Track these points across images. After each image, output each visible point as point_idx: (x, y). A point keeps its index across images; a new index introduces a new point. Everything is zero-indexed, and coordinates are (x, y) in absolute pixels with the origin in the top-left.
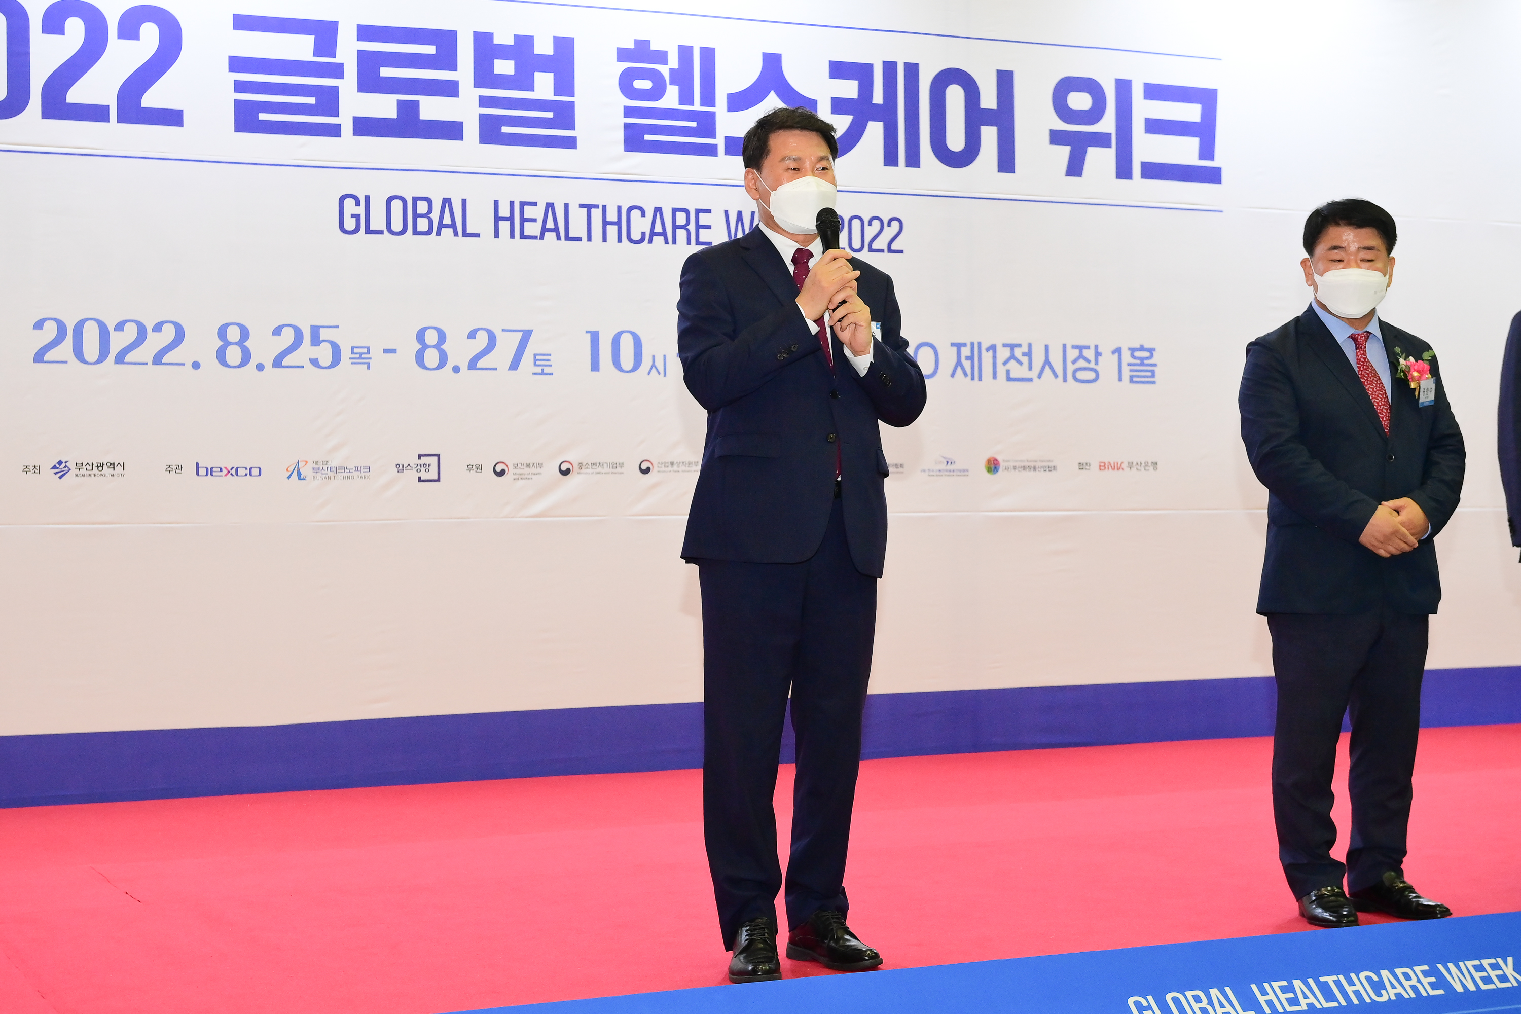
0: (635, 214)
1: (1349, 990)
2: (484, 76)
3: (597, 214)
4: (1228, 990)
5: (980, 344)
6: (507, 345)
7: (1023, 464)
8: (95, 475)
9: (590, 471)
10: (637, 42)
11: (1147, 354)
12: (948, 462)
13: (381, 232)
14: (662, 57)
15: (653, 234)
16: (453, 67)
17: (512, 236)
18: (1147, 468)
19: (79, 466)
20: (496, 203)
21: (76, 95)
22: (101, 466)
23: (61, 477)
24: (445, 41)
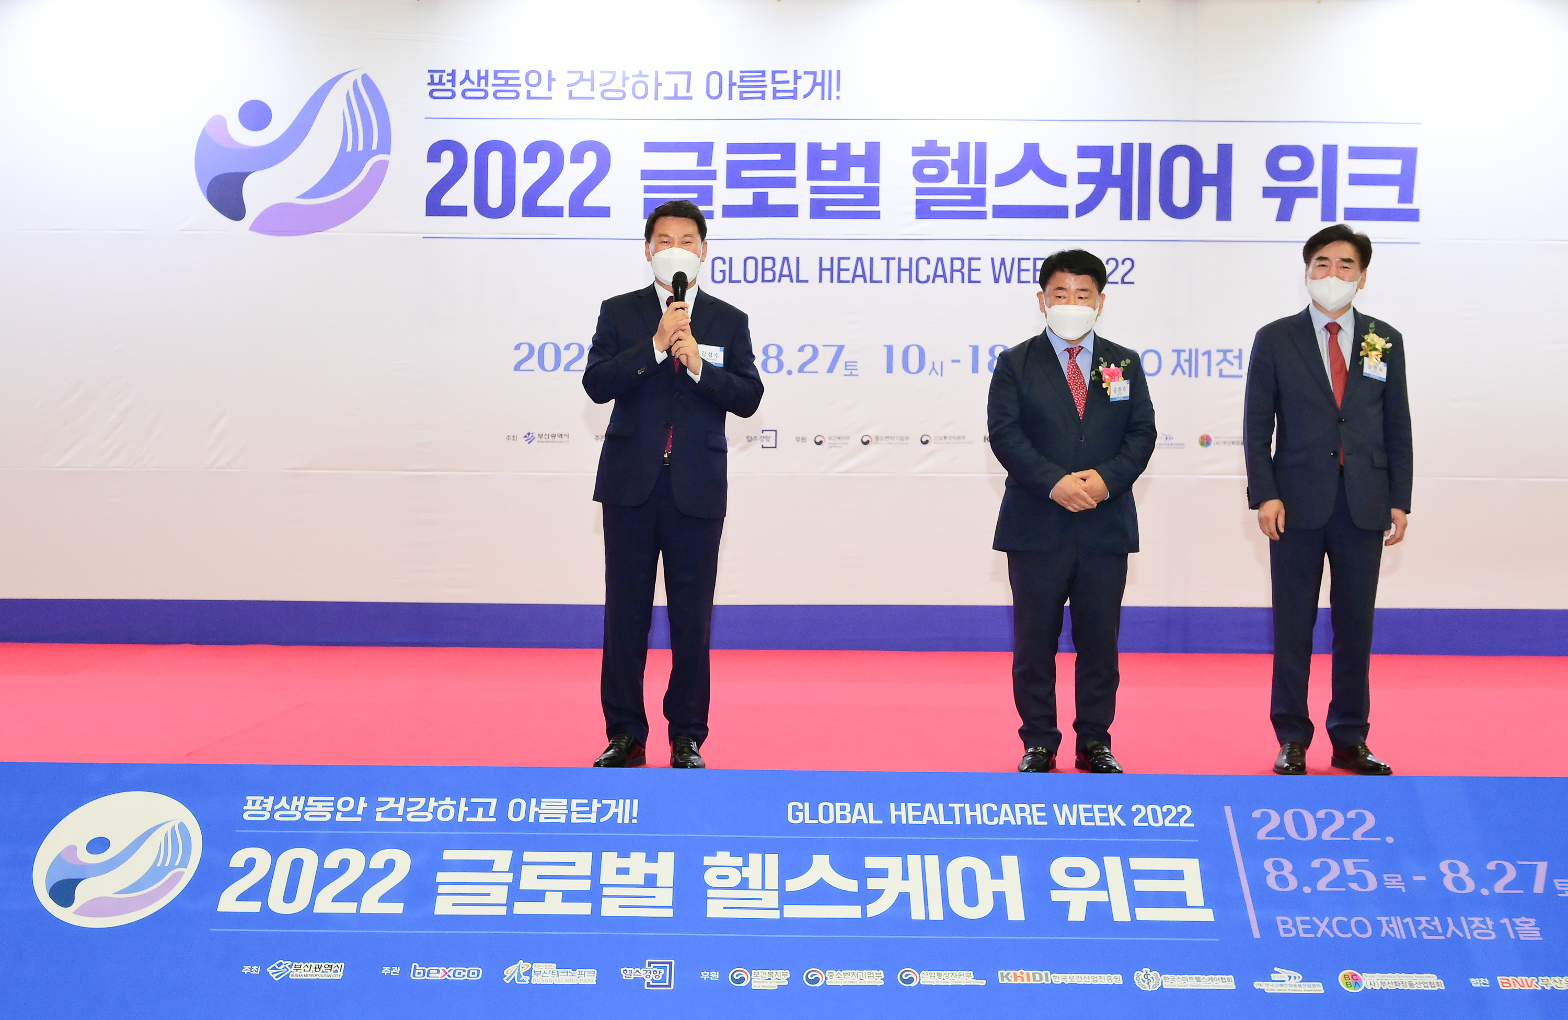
0: (923, 263)
1: (968, 814)
2: (814, 172)
3: (894, 265)
4: (871, 805)
5: (1197, 351)
6: (826, 356)
7: (1232, 440)
8: (550, 442)
9: (883, 442)
10: (927, 142)
12: (1167, 438)
13: (740, 281)
14: (946, 151)
15: (935, 276)
16: (792, 167)
17: (832, 281)
19: (541, 436)
20: (821, 259)
21: (544, 200)
22: (554, 436)
23: (529, 443)
24: (787, 151)
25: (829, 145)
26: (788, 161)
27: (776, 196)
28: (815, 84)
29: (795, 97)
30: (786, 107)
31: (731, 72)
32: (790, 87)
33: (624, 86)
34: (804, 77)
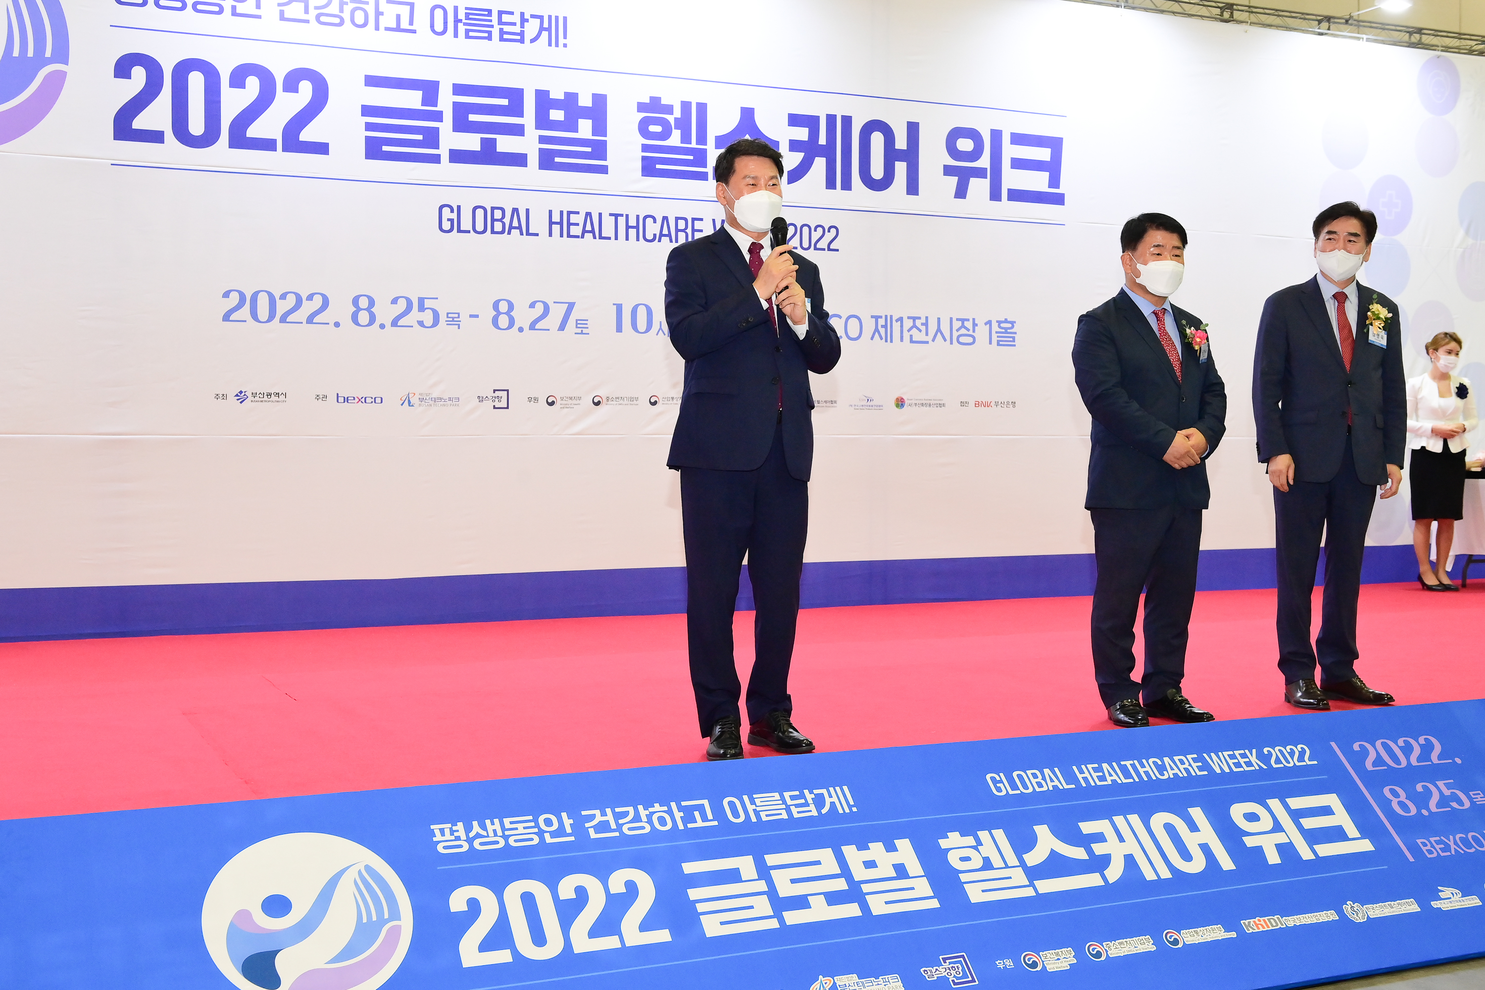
0: (649, 221)
1: (1141, 770)
2: (542, 121)
3: (622, 221)
4: (1056, 769)
5: (891, 317)
6: (557, 313)
7: (921, 402)
8: (266, 401)
9: (614, 402)
10: (651, 98)
11: (1010, 325)
12: (868, 400)
13: (469, 232)
14: (669, 109)
15: (661, 235)
16: (521, 115)
17: (562, 236)
18: (1008, 406)
19: (254, 395)
20: (550, 212)
21: (254, 131)
22: (269, 395)
23: (241, 402)
24: (515, 96)
25: (557, 94)
26: (516, 108)
27: (505, 144)
28: (542, 29)
29: (522, 41)
30: (512, 50)
31: (456, 9)
32: (517, 29)
33: (341, 10)
34: (531, 20)
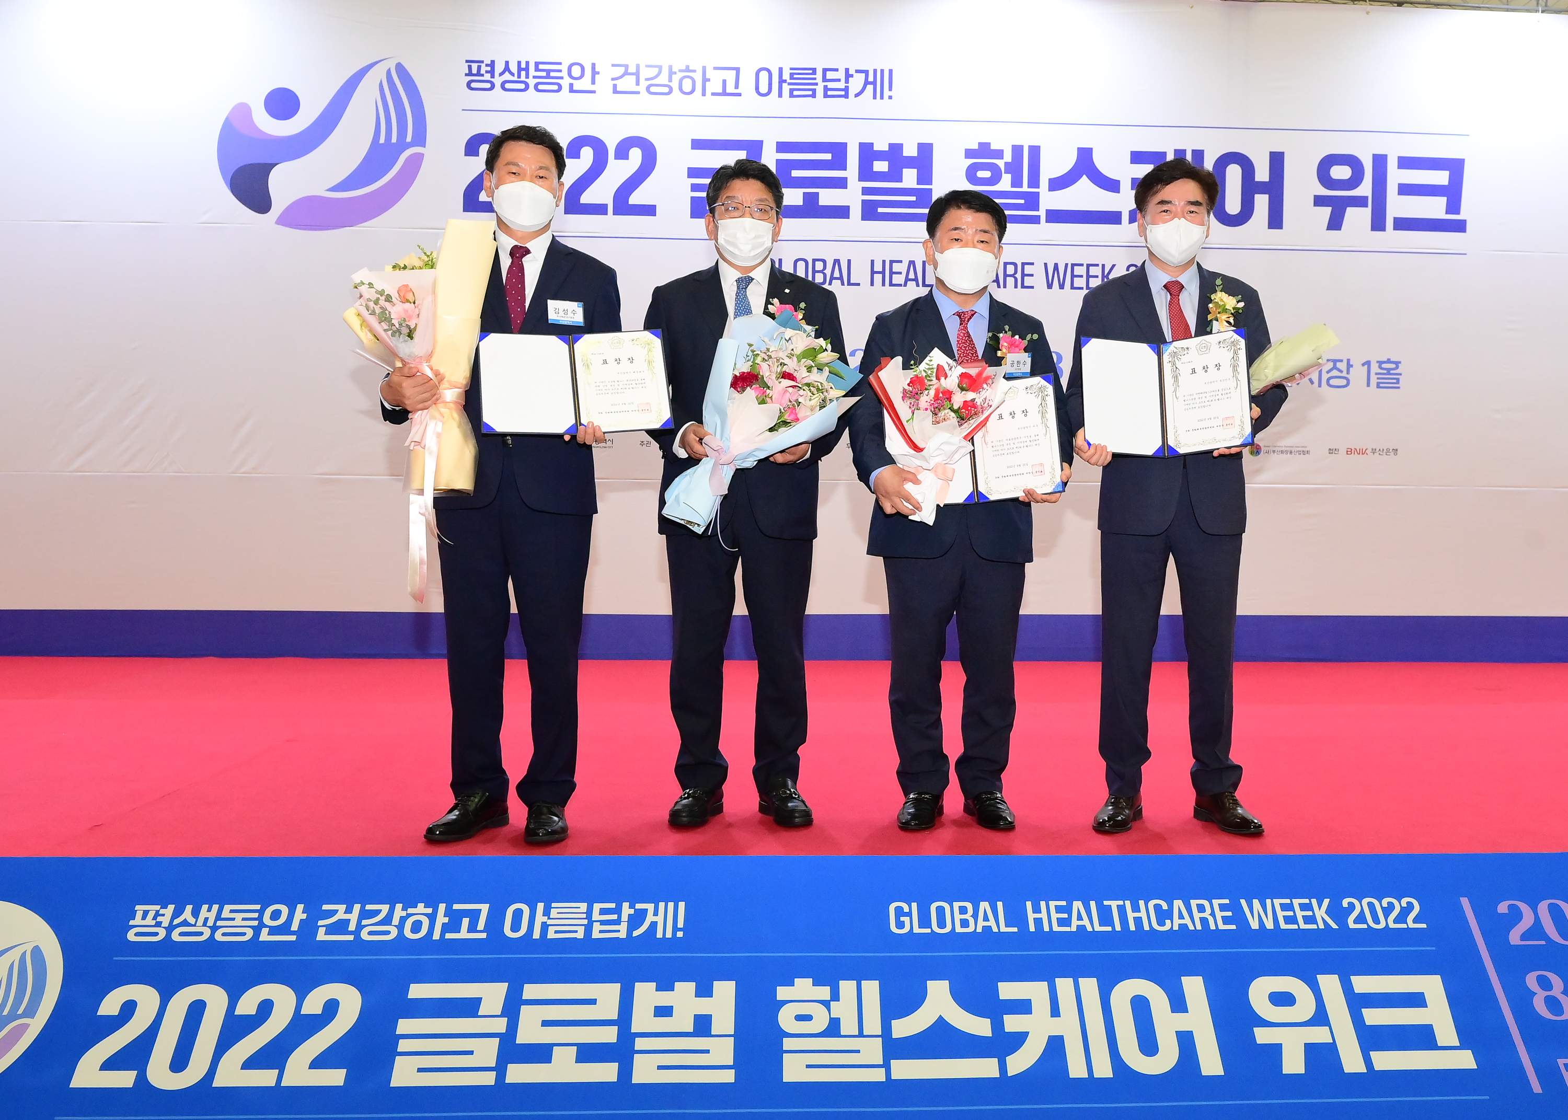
2: (866, 173)
4: (1000, 904)
7: (1281, 449)
10: (980, 144)
11: (1393, 366)
14: (999, 154)
16: (844, 167)
17: (884, 284)
18: (1388, 453)
20: (872, 262)
21: (586, 198)
25: (881, 146)
26: (839, 161)
27: (827, 197)
28: (867, 83)
29: (846, 96)
30: (837, 105)
31: (781, 70)
32: (842, 85)
33: (670, 80)
34: (856, 75)
